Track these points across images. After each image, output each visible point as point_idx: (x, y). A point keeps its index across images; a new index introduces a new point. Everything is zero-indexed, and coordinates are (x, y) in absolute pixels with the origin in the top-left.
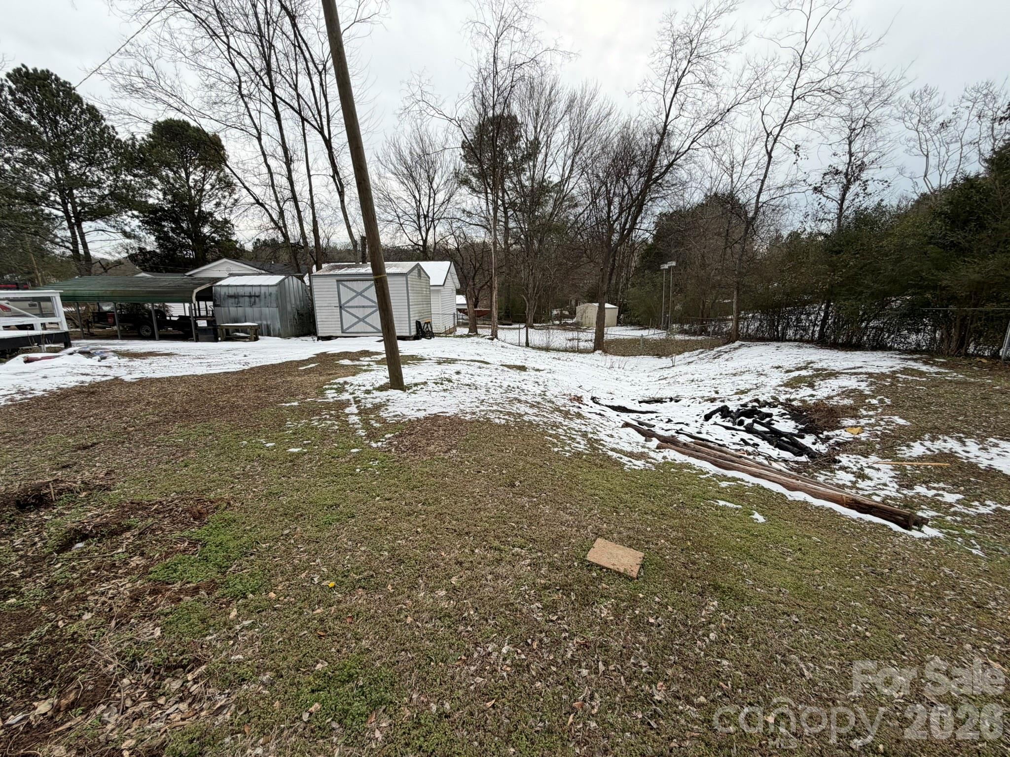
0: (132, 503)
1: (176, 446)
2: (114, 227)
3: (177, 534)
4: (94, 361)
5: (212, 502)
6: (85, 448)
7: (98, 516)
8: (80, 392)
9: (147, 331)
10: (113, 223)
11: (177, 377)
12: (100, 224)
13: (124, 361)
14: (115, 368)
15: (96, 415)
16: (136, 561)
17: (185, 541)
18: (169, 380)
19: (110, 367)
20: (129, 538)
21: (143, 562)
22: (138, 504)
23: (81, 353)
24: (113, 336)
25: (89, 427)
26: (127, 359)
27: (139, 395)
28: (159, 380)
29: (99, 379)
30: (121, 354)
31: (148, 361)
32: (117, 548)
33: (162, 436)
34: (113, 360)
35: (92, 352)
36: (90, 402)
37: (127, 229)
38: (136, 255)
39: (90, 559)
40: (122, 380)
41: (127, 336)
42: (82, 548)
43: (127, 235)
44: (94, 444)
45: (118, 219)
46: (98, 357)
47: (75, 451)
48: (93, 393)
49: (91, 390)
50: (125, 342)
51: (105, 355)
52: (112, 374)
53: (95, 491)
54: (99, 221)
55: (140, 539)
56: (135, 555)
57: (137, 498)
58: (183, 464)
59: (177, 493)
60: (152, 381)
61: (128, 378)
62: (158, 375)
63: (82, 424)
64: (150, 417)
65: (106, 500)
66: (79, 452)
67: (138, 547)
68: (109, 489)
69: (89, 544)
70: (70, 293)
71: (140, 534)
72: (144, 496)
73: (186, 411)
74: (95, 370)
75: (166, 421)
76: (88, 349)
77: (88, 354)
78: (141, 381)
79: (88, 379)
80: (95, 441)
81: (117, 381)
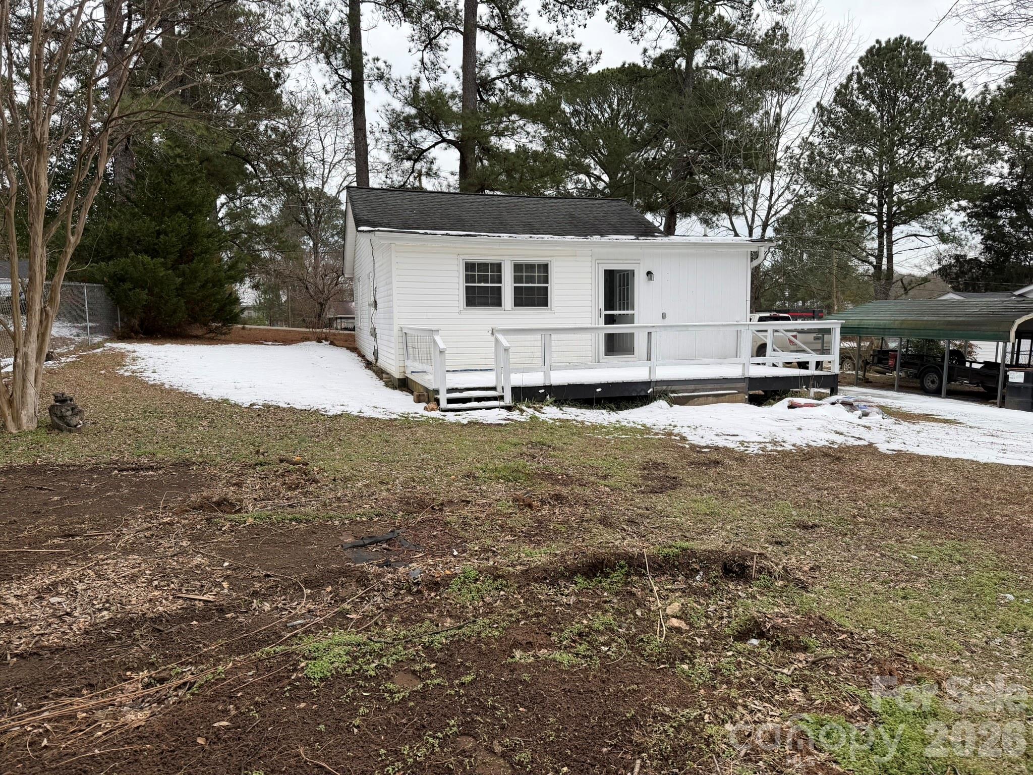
0: (821, 618)
1: (905, 564)
2: (930, 228)
3: (853, 688)
4: (853, 417)
5: (916, 669)
6: (805, 527)
7: (783, 616)
8: (826, 455)
9: (933, 382)
10: (929, 223)
11: (947, 459)
12: (915, 226)
13: (889, 422)
14: (874, 431)
15: (832, 488)
16: (795, 694)
17: (856, 703)
18: (935, 461)
19: (869, 428)
20: (800, 661)
21: (802, 701)
22: (826, 623)
23: (844, 403)
24: (888, 386)
25: (819, 501)
26: (892, 420)
27: (889, 474)
28: (921, 458)
29: (852, 442)
30: (887, 411)
31: (917, 427)
32: (784, 666)
33: (892, 542)
34: (875, 418)
35: (855, 404)
36: (832, 470)
37: (946, 229)
38: (950, 266)
39: (757, 663)
40: (876, 449)
41: (905, 387)
42: (755, 646)
43: (943, 238)
44: (814, 526)
45: (938, 216)
46: (859, 413)
47: (794, 528)
48: (838, 459)
49: (839, 455)
50: (901, 395)
51: (867, 411)
52: (869, 437)
53: (791, 585)
54: (913, 223)
55: (811, 669)
56: (798, 686)
57: (830, 614)
58: (901, 594)
59: (877, 632)
60: (912, 458)
61: (883, 448)
62: (921, 451)
63: (813, 496)
64: (890, 510)
65: (797, 601)
66: (797, 530)
67: (804, 678)
68: (805, 588)
69: (762, 646)
70: (855, 324)
71: (814, 663)
72: (836, 616)
73: (940, 515)
74: (851, 430)
75: (908, 521)
76: (851, 400)
77: (849, 406)
78: (899, 454)
79: (839, 439)
80: (817, 522)
81: (870, 449)
